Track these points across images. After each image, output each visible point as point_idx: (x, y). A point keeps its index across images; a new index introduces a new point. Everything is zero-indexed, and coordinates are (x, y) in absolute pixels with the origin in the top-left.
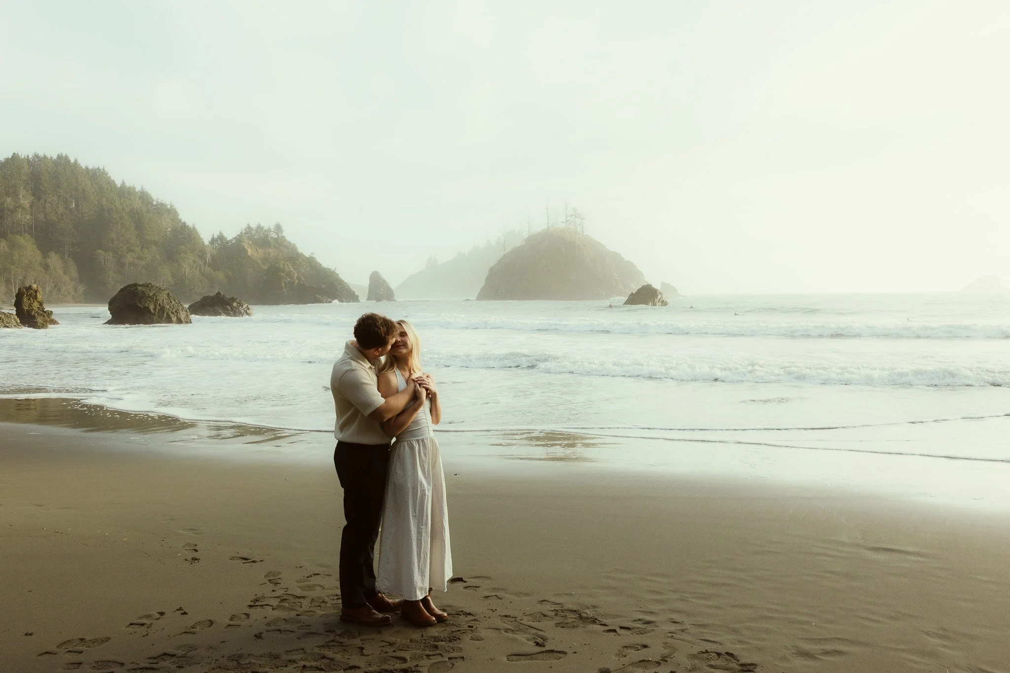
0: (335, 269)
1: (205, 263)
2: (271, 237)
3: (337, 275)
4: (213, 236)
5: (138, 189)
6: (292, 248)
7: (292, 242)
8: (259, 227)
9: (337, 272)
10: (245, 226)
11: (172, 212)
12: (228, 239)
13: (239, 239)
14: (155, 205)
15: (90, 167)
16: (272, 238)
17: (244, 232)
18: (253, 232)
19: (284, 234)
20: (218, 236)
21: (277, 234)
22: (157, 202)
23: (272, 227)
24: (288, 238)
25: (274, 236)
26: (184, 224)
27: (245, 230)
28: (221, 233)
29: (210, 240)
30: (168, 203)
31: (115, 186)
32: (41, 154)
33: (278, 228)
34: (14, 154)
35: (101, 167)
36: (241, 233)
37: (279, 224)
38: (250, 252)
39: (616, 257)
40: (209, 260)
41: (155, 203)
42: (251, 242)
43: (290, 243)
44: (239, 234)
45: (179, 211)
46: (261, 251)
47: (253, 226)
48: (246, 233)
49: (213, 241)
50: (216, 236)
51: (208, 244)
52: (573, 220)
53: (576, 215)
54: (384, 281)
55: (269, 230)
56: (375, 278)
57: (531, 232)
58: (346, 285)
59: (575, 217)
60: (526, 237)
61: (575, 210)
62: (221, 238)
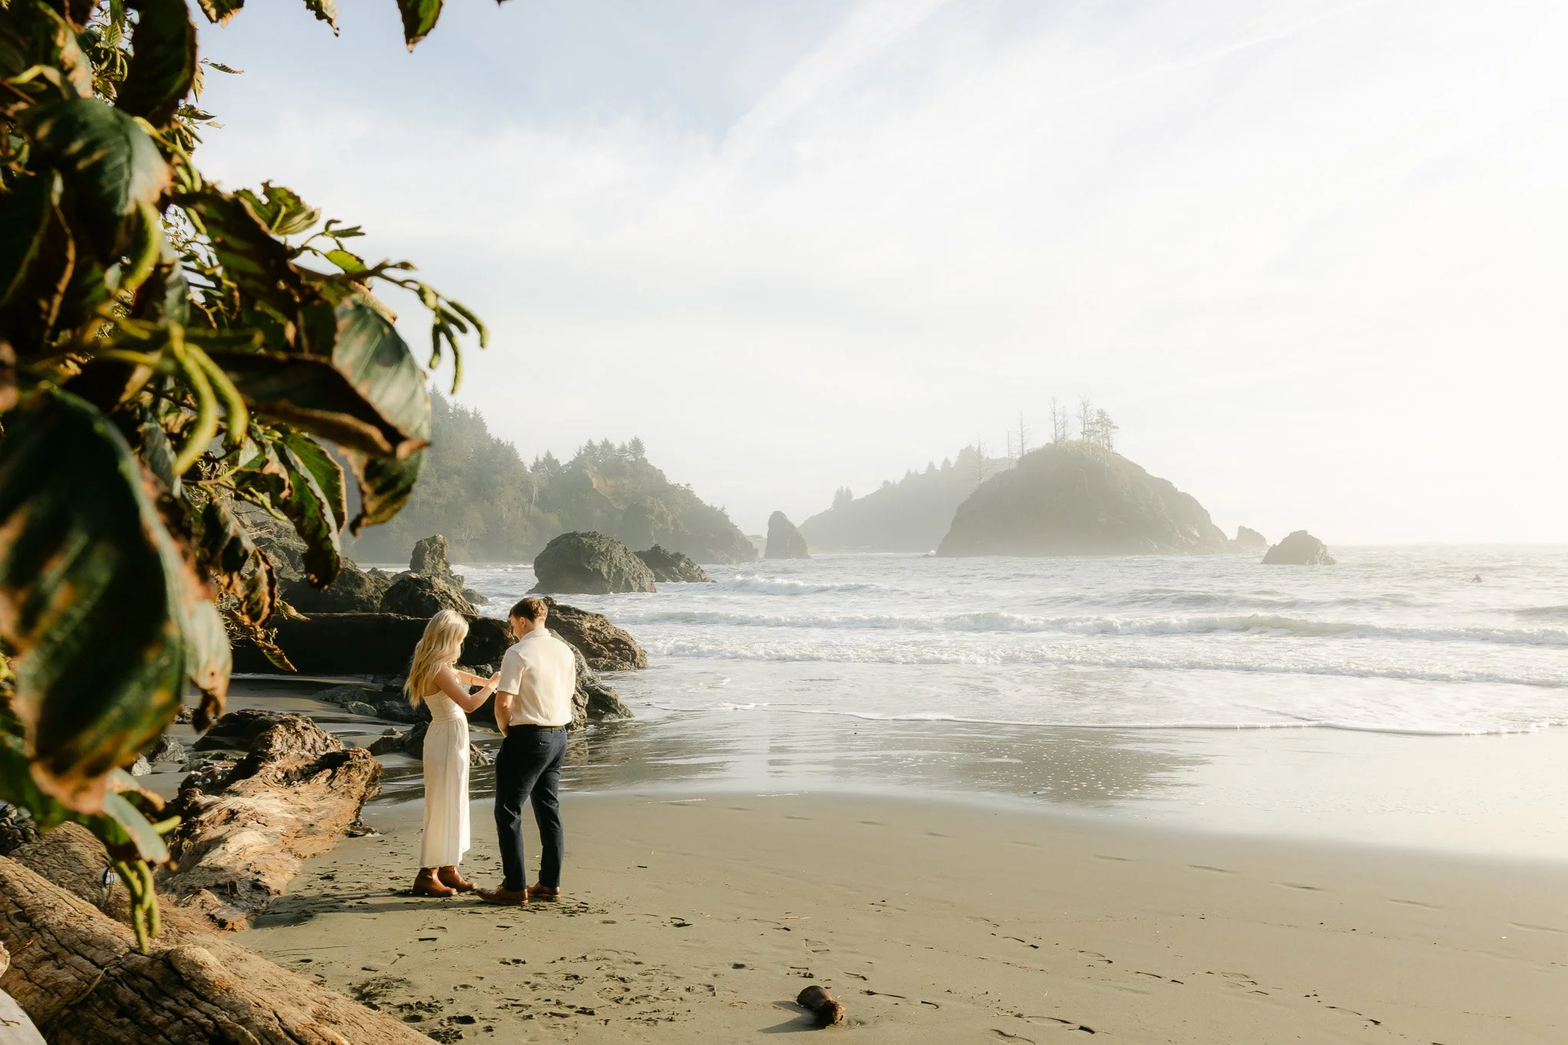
0: (723, 509)
1: (530, 501)
2: (626, 459)
3: (727, 517)
6: (657, 476)
7: (658, 468)
8: (607, 446)
9: (727, 512)
10: (584, 444)
11: (477, 423)
12: (562, 464)
13: (578, 464)
14: (450, 414)
16: (627, 462)
17: (583, 452)
18: (598, 453)
19: (646, 455)
20: (544, 459)
21: (635, 455)
22: (455, 409)
23: (627, 445)
24: (651, 462)
25: (631, 458)
26: (498, 441)
27: (585, 449)
28: (549, 454)
29: (532, 465)
30: (471, 410)
33: (637, 445)
36: (579, 454)
37: (638, 440)
38: (595, 483)
39: (1164, 486)
40: (536, 498)
41: (451, 411)
42: (596, 468)
43: (653, 468)
44: (576, 455)
45: (487, 421)
46: (610, 482)
47: (597, 443)
48: (587, 454)
49: (537, 467)
50: (541, 459)
51: (531, 472)
52: (1099, 429)
53: (1104, 421)
54: (792, 527)
55: (623, 449)
56: (778, 522)
57: (1028, 448)
58: (739, 533)
59: (1103, 425)
60: (1018, 457)
61: (1101, 413)
62: (550, 462)
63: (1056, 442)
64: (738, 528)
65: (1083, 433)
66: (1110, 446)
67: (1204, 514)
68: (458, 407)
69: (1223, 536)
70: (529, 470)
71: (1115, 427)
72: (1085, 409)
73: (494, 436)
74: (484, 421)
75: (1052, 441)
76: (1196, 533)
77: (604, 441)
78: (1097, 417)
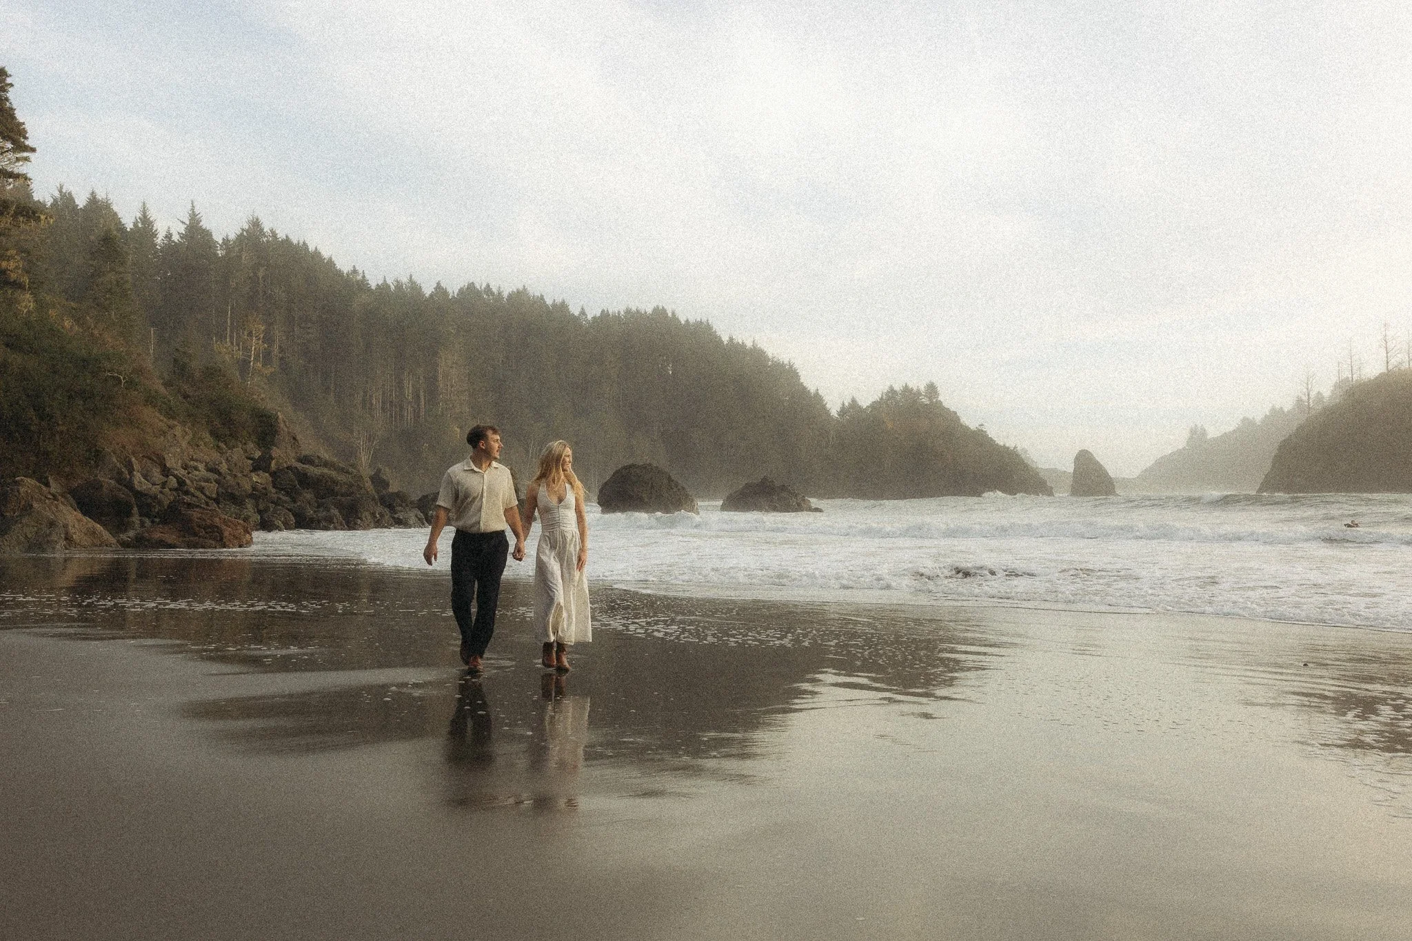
0: (1014, 447)
1: (828, 443)
2: (921, 403)
3: (1017, 456)
4: (843, 404)
6: (953, 418)
7: (952, 410)
8: (906, 389)
9: (1017, 450)
10: (886, 389)
11: (791, 374)
12: (862, 407)
13: (877, 406)
14: (770, 366)
15: (692, 320)
17: (884, 396)
18: (898, 398)
19: (941, 398)
20: (849, 404)
21: (930, 398)
22: (773, 360)
23: (922, 388)
24: (946, 404)
25: (926, 401)
26: (809, 390)
27: (886, 394)
28: (854, 400)
29: (839, 410)
30: (786, 362)
31: (722, 343)
33: (932, 389)
34: (603, 311)
35: (704, 320)
36: (881, 399)
37: (933, 383)
38: (891, 426)
40: (833, 439)
41: (770, 362)
43: (948, 410)
44: (878, 399)
47: (897, 387)
48: (886, 399)
49: (843, 412)
50: (847, 404)
51: (837, 417)
55: (920, 393)
56: (1084, 460)
62: (853, 406)
63: (1389, 372)
68: (775, 359)
70: (834, 416)
73: (805, 385)
74: (798, 371)
75: (1384, 371)
77: (904, 385)
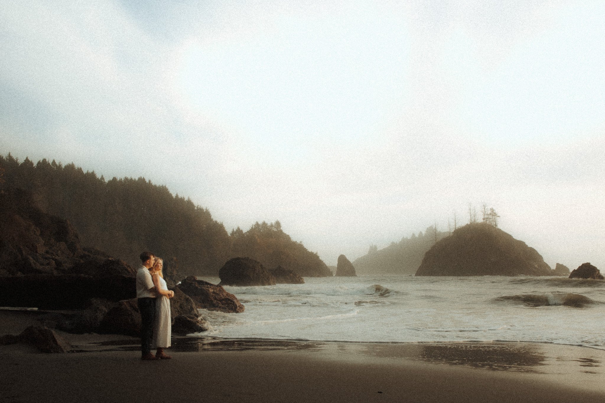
0: (317, 253)
1: (229, 249)
3: (319, 257)
4: (233, 230)
5: (186, 199)
6: (288, 238)
9: (319, 254)
10: (254, 223)
11: (207, 215)
12: (244, 232)
13: (251, 232)
14: (195, 210)
15: (158, 185)
16: (273, 231)
17: (254, 227)
18: (261, 228)
19: (282, 228)
21: (277, 228)
22: (197, 208)
23: (274, 224)
24: (284, 231)
25: (275, 230)
26: (216, 222)
27: (255, 226)
28: (238, 228)
29: (231, 233)
30: (204, 208)
31: (172, 197)
32: (129, 177)
33: (278, 224)
35: (164, 185)
37: (279, 222)
38: (259, 241)
40: (232, 247)
42: (259, 234)
43: (286, 234)
44: (251, 228)
46: (266, 241)
47: (260, 222)
49: (233, 233)
50: (235, 230)
51: (230, 235)
52: (491, 217)
53: (493, 214)
54: (349, 262)
55: (272, 226)
56: (342, 259)
57: (457, 226)
58: (324, 264)
59: (493, 215)
60: (453, 231)
61: (492, 210)
62: (239, 231)
63: (471, 223)
64: (323, 262)
65: (484, 219)
66: (496, 225)
67: (540, 257)
68: (199, 207)
69: (549, 267)
70: (229, 235)
71: (498, 216)
72: (484, 209)
73: (214, 219)
74: (210, 213)
75: (469, 223)
76: (536, 266)
77: (263, 222)
78: (489, 212)
